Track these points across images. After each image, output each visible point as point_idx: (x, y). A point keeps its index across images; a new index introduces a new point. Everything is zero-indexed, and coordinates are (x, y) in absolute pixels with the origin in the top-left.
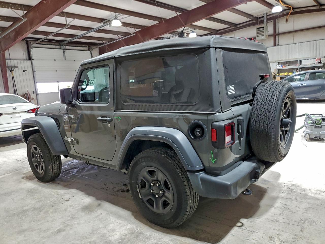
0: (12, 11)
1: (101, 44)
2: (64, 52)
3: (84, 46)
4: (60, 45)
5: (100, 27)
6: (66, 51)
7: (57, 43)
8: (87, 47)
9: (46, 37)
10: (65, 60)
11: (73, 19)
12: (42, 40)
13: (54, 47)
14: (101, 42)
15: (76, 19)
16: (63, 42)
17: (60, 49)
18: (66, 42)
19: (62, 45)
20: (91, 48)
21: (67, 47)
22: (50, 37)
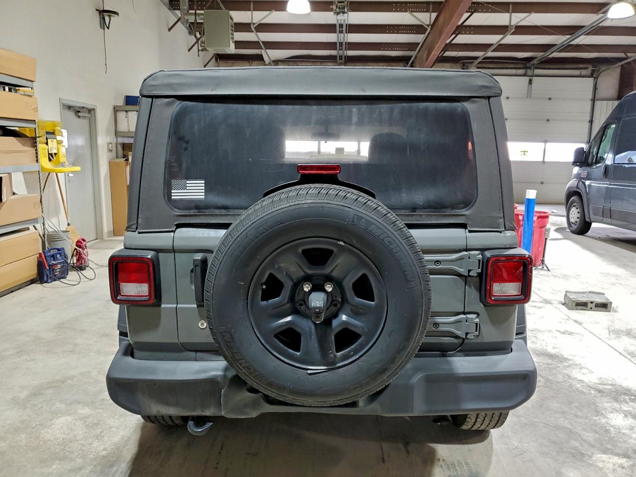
0: (412, 16)
1: (620, 60)
2: (530, 82)
3: (581, 66)
4: (526, 68)
5: (597, 23)
6: (535, 79)
7: (520, 63)
8: (586, 68)
9: (484, 55)
10: (529, 97)
11: (526, 14)
12: (480, 60)
13: (514, 71)
14: (622, 55)
15: (535, 12)
16: (531, 61)
17: (525, 75)
18: (535, 62)
19: (530, 68)
20: (599, 70)
21: (537, 72)
22: (490, 54)
